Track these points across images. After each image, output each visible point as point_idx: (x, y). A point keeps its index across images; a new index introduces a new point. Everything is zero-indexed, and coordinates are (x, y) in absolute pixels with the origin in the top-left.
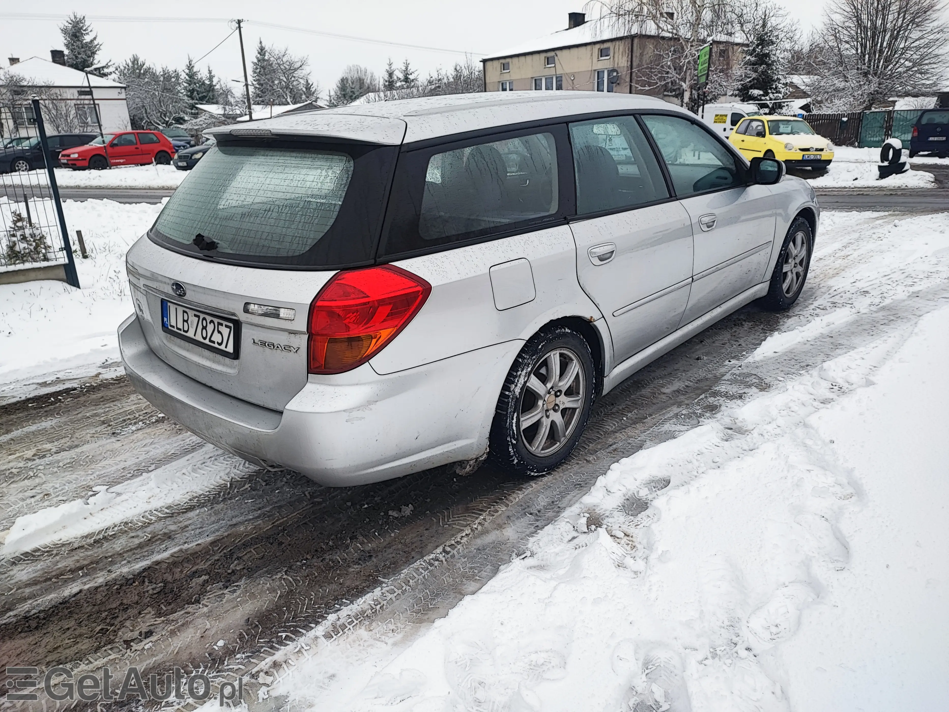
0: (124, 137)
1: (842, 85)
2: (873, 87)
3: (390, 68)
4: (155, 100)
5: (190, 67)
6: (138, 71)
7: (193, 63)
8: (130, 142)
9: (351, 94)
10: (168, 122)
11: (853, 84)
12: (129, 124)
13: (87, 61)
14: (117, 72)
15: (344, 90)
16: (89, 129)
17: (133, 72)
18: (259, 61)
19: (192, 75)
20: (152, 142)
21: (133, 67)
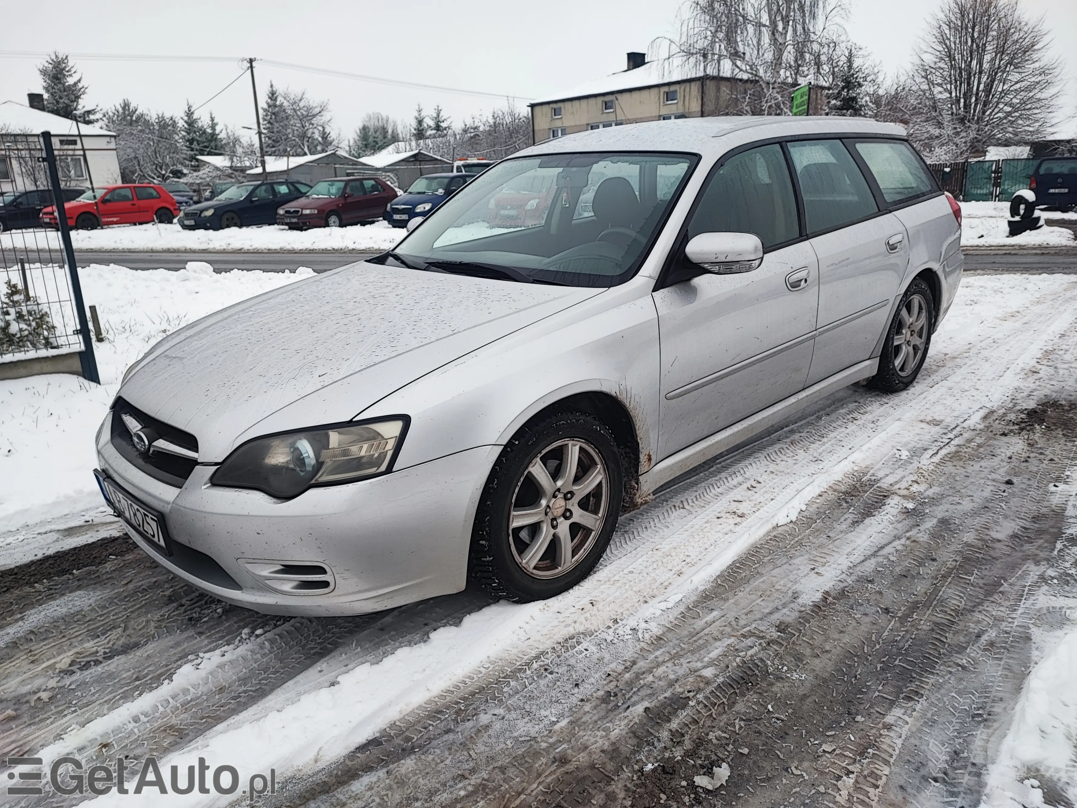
0: (117, 191)
1: (937, 132)
2: (972, 134)
3: (420, 115)
4: (150, 150)
5: (189, 114)
6: (129, 118)
7: (192, 110)
8: (125, 198)
9: (374, 144)
10: (164, 175)
11: (948, 130)
12: (120, 178)
13: (70, 106)
14: (104, 119)
15: (366, 140)
16: (73, 184)
17: (124, 118)
18: (269, 106)
19: (191, 123)
20: (151, 197)
21: (124, 113)
